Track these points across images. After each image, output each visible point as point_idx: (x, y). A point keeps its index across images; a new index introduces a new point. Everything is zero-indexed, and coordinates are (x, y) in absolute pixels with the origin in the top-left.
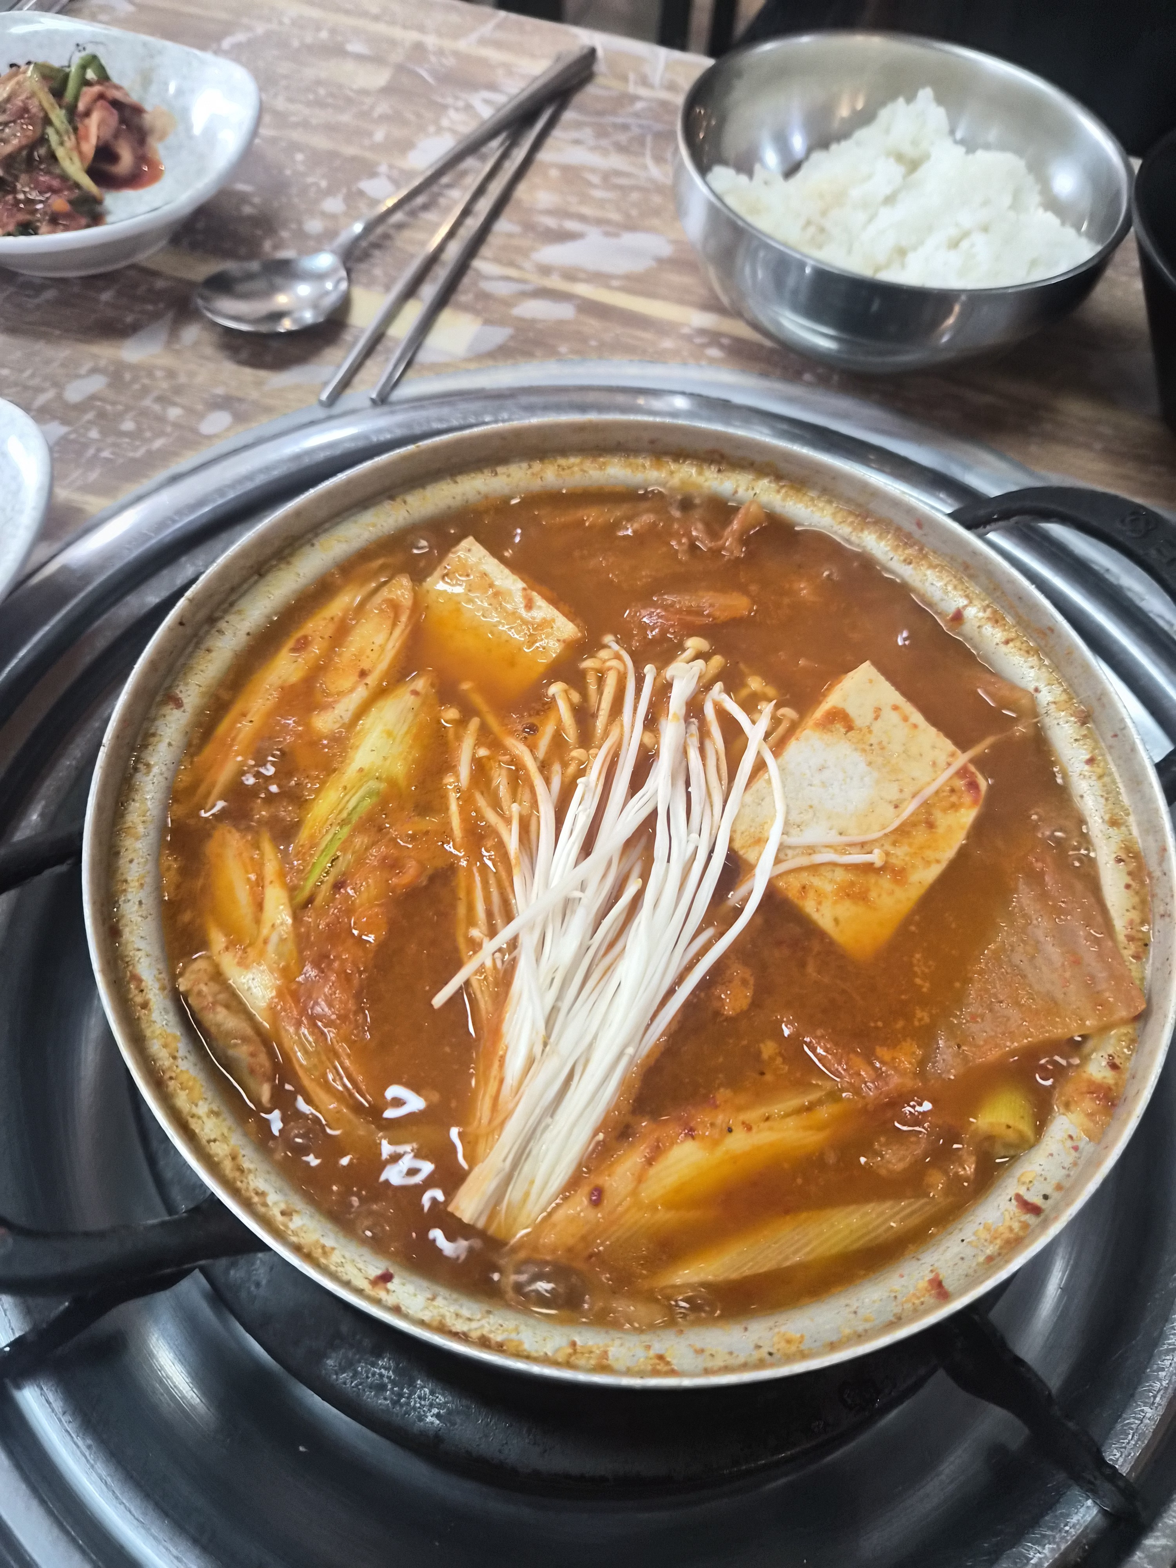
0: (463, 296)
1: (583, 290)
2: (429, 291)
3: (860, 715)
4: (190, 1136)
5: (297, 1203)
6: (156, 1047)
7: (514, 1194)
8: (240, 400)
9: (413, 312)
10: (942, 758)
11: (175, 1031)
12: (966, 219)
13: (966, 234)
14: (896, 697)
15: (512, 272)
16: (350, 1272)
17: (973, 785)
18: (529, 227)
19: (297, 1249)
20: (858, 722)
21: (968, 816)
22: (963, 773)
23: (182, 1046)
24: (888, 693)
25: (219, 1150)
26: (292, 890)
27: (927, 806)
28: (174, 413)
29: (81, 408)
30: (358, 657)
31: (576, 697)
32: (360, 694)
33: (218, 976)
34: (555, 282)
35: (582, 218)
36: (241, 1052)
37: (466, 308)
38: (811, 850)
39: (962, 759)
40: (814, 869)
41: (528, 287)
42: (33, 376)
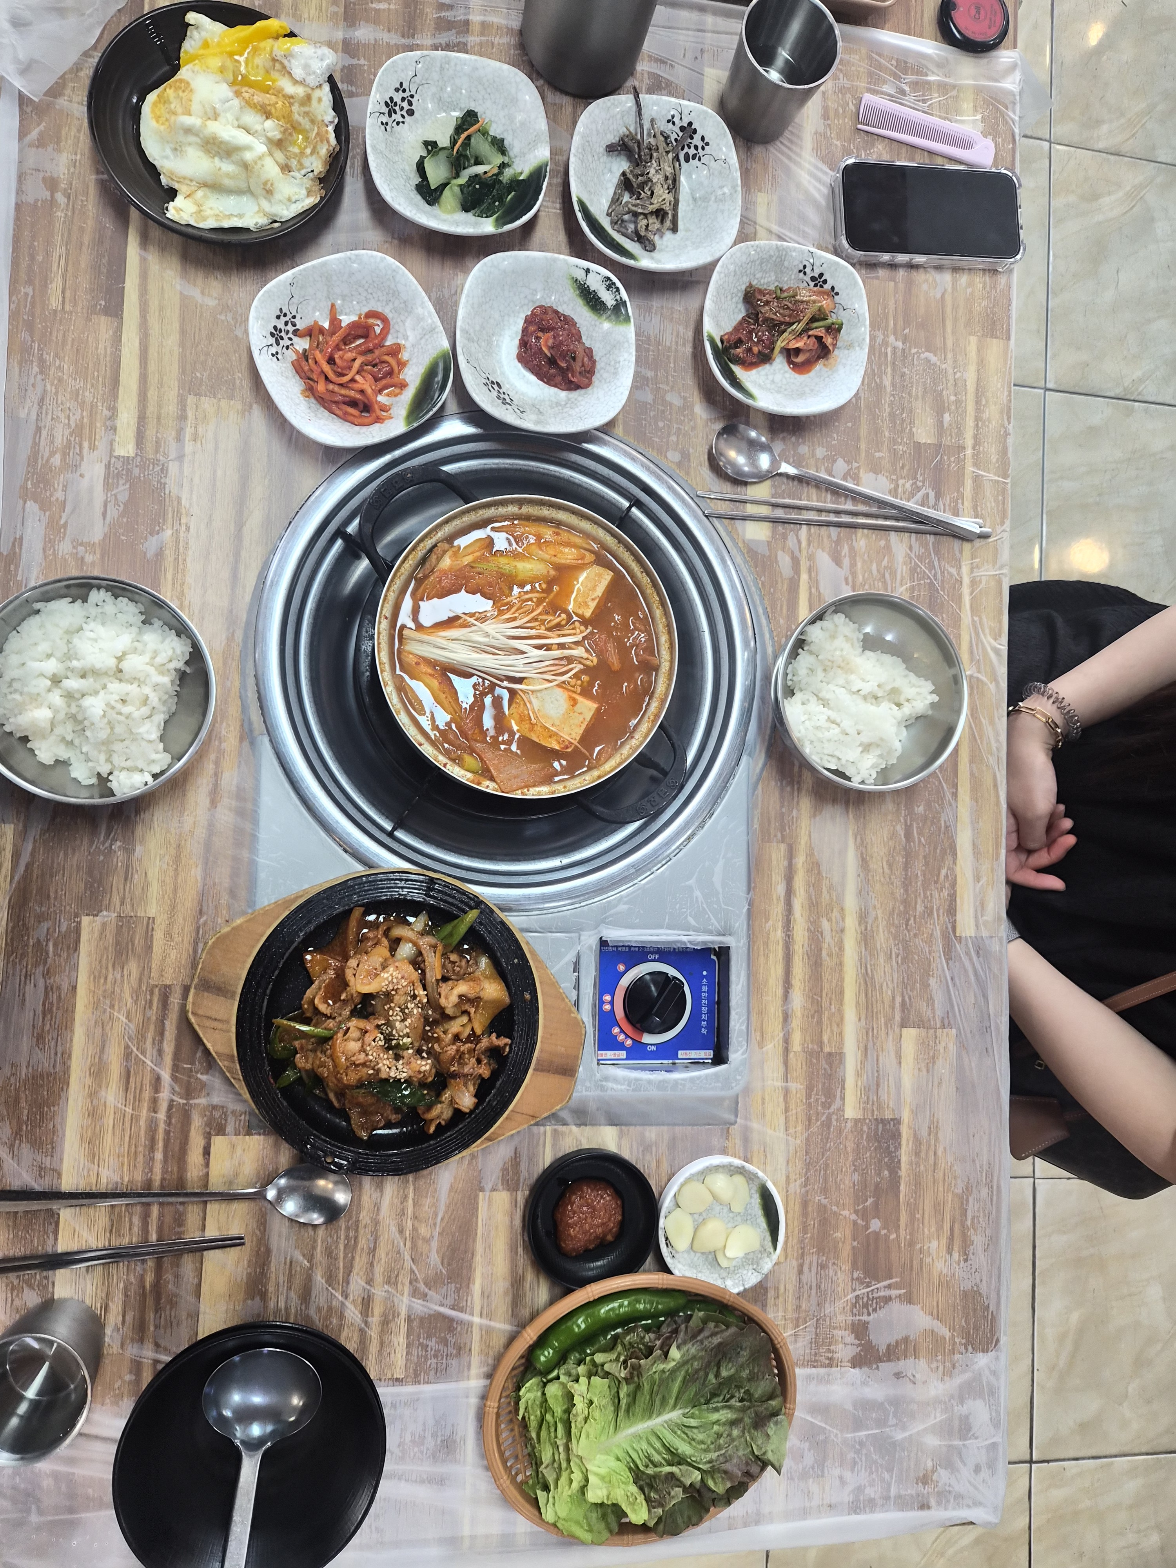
0: (780, 528)
1: (804, 577)
2: (779, 513)
3: (578, 708)
4: (403, 562)
5: (397, 593)
6: (422, 545)
7: (413, 643)
8: (689, 460)
9: (764, 511)
10: (574, 735)
11: (428, 547)
12: (847, 724)
13: (838, 725)
14: (588, 719)
15: (804, 544)
16: (385, 610)
17: (567, 747)
18: (838, 542)
19: (386, 596)
20: (575, 708)
21: (557, 747)
22: (571, 743)
23: (424, 551)
24: (588, 715)
25: (402, 570)
26: (474, 562)
27: (556, 734)
28: (674, 438)
29: (664, 402)
30: (561, 552)
31: (564, 623)
32: (547, 557)
33: (445, 552)
34: (804, 565)
35: (853, 565)
36: (427, 565)
37: (774, 532)
38: (530, 702)
39: (575, 743)
40: (525, 704)
41: (797, 553)
42: (673, 377)
